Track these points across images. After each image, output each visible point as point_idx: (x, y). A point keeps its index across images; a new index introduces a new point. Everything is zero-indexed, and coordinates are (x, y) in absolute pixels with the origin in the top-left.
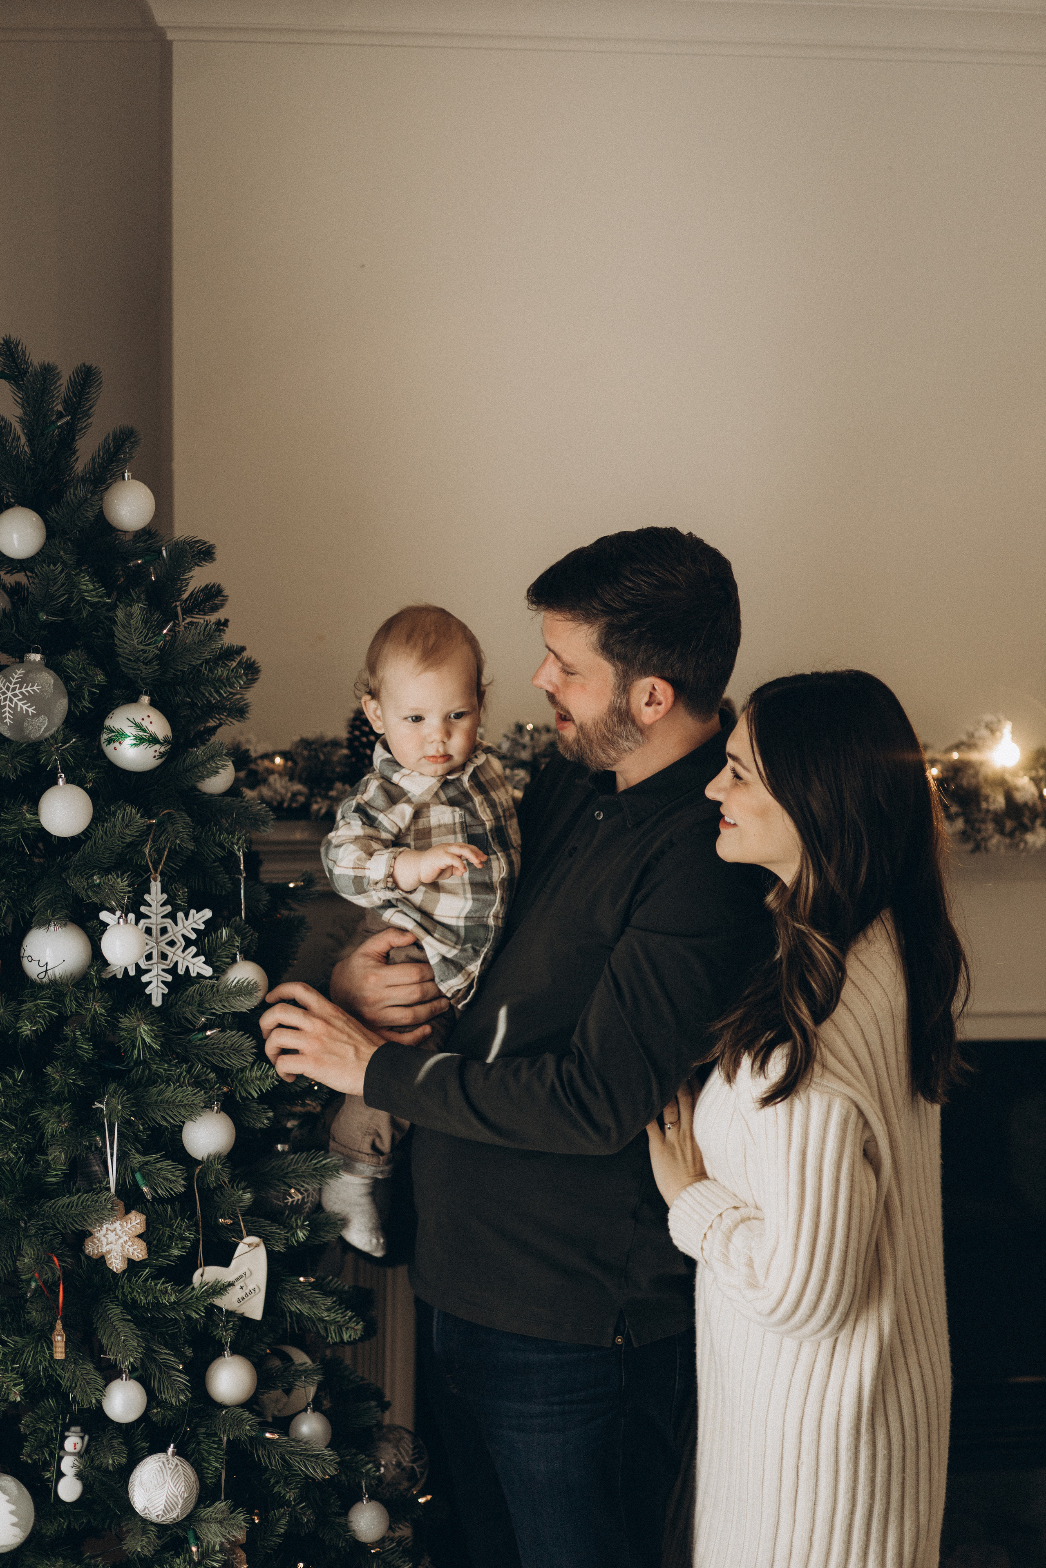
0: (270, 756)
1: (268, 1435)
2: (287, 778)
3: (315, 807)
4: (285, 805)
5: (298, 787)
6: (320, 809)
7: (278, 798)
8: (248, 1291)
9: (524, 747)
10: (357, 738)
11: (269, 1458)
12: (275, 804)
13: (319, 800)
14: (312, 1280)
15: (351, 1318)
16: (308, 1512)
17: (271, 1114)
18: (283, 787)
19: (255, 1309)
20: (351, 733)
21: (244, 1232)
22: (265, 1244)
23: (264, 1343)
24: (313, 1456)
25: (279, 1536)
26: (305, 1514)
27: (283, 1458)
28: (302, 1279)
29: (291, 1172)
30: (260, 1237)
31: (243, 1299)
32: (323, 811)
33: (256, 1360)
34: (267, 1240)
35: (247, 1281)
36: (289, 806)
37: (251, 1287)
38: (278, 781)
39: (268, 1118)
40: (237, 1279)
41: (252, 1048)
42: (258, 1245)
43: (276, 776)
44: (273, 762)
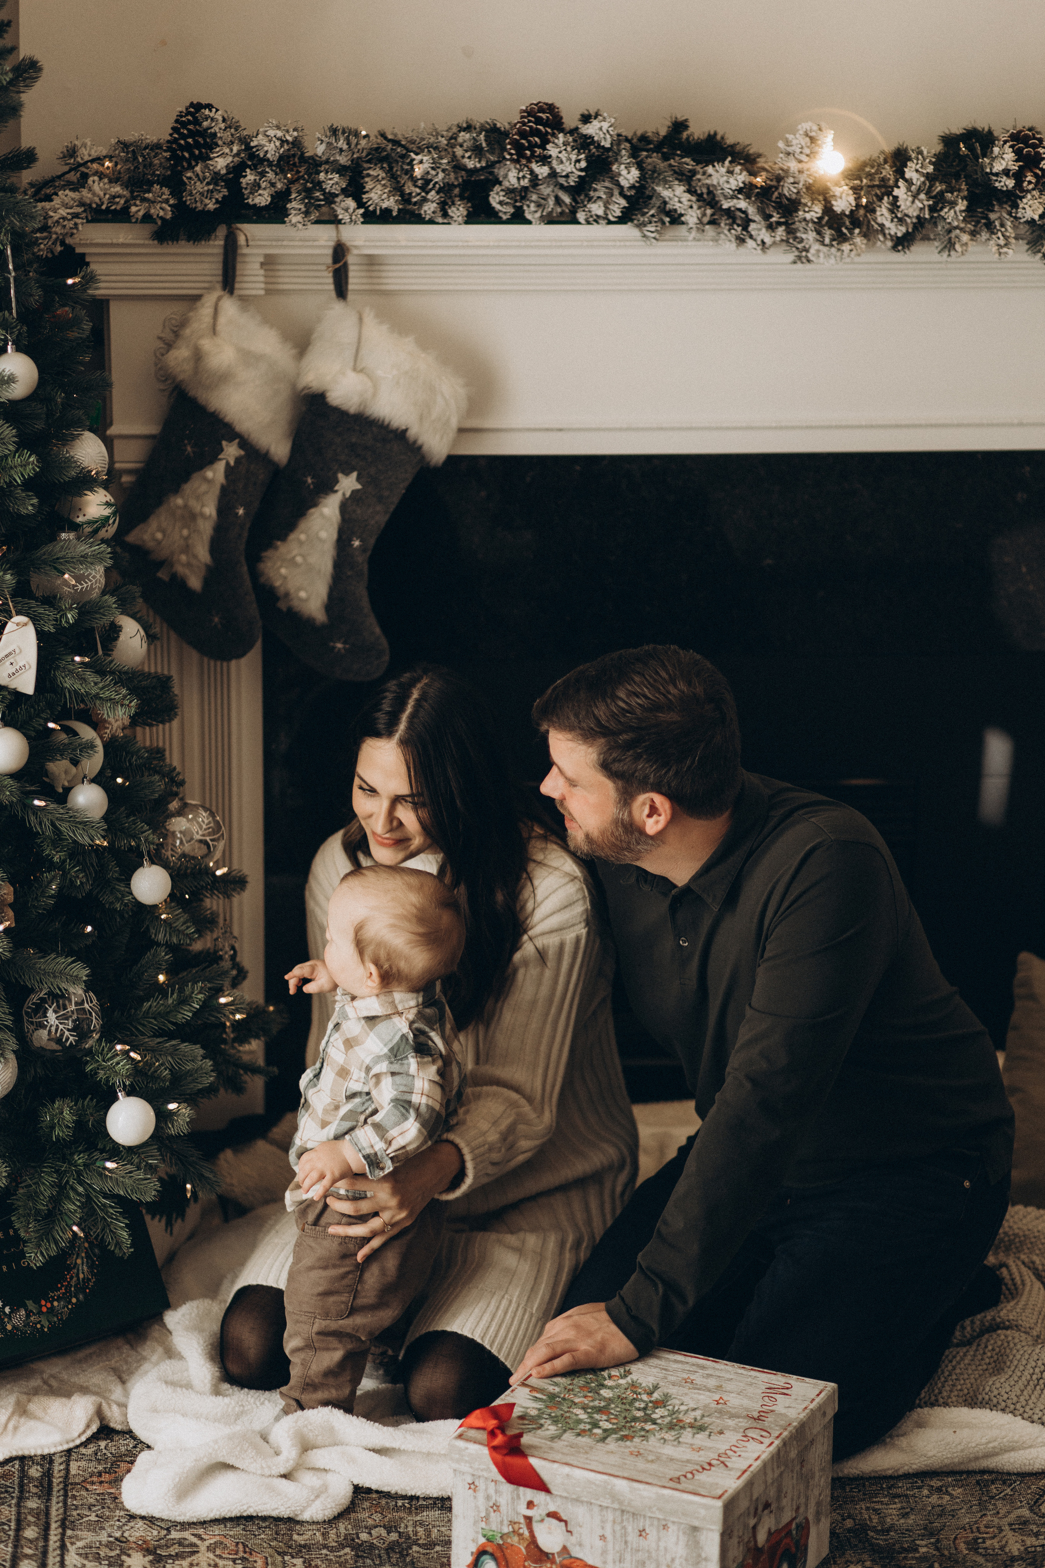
0: (99, 160)
1: (37, 802)
2: (106, 180)
3: (133, 209)
4: (104, 207)
5: (117, 189)
6: (139, 211)
7: (97, 199)
8: (18, 668)
9: (341, 150)
10: (175, 141)
11: (40, 824)
12: (94, 206)
13: (138, 202)
14: (87, 660)
15: (125, 697)
16: (81, 876)
17: (35, 501)
18: (101, 190)
19: (27, 684)
20: (171, 135)
21: (14, 612)
22: (34, 624)
23: (41, 718)
24: (80, 823)
25: (49, 897)
26: (78, 877)
27: (53, 824)
28: (77, 659)
29: (62, 558)
30: (27, 616)
31: (14, 674)
32: (141, 213)
33: (33, 734)
34: (35, 620)
35: (17, 658)
36: (108, 208)
37: (21, 664)
38: (96, 183)
39: (32, 505)
40: (7, 656)
41: (13, 436)
42: (26, 624)
43: (96, 178)
44: (103, 165)
